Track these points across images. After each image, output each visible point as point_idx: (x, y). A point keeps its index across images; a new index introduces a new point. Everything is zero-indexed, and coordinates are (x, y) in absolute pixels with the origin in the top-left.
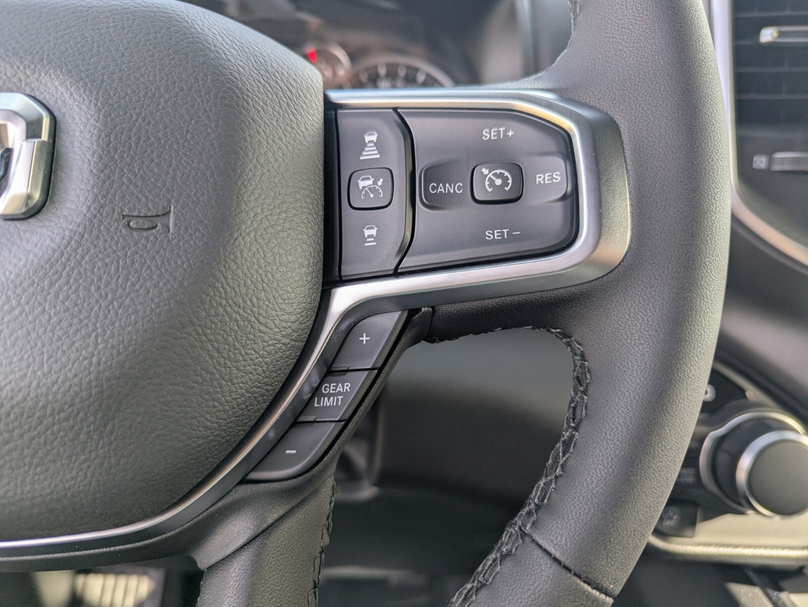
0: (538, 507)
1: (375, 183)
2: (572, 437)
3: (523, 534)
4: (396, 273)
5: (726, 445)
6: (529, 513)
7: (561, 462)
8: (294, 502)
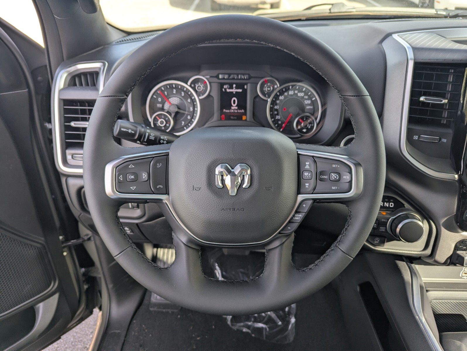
0: (339, 241)
1: (308, 174)
2: (347, 228)
3: (336, 246)
4: (312, 194)
5: (395, 222)
6: (338, 242)
7: (345, 233)
8: (288, 237)
